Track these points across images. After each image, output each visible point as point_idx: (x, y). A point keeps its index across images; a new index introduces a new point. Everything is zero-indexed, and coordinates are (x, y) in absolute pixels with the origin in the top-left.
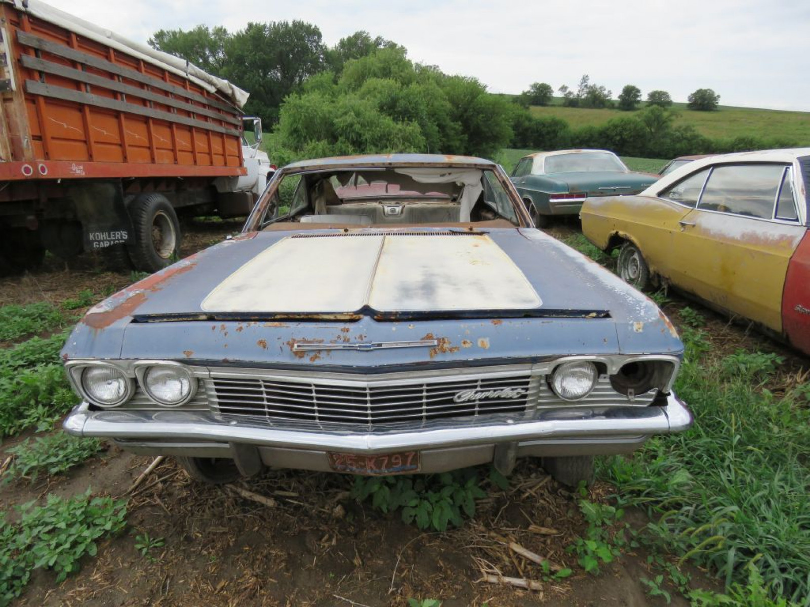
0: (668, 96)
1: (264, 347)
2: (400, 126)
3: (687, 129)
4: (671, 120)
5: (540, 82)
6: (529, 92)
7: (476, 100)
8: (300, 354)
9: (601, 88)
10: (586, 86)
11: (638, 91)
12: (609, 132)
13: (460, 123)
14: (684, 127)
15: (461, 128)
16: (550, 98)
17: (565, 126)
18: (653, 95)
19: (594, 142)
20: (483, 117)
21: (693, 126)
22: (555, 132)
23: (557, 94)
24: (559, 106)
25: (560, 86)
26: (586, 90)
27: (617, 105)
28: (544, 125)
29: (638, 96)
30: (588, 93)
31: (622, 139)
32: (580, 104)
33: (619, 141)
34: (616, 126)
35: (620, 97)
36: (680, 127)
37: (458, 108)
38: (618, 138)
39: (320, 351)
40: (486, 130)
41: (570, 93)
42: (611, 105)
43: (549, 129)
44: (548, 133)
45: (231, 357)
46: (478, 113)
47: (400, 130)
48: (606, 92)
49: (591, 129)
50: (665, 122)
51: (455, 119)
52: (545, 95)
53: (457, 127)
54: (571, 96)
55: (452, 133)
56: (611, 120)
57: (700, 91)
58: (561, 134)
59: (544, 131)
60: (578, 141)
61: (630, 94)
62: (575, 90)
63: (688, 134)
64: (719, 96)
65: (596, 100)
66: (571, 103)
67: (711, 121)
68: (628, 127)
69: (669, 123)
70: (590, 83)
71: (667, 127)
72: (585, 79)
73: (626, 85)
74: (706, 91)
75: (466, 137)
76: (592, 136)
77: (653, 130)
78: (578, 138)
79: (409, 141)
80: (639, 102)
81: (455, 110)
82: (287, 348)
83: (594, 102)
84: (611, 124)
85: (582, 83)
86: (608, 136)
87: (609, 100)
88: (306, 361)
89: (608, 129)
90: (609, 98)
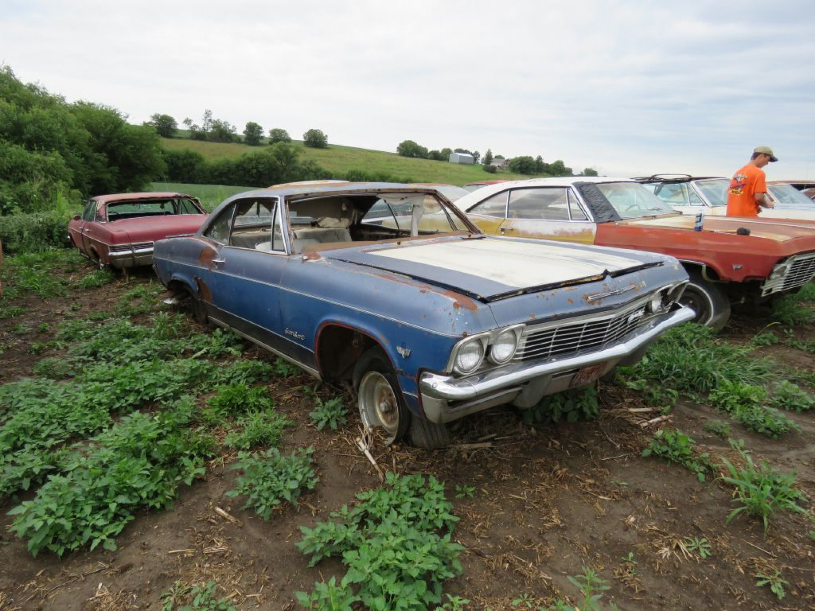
0: (286, 134)
1: (572, 302)
2: (37, 156)
3: (311, 163)
4: (297, 156)
5: (162, 114)
6: (150, 123)
7: (119, 130)
8: (592, 302)
9: (225, 123)
10: (210, 120)
11: (260, 128)
12: (245, 165)
13: (105, 154)
14: (308, 162)
15: (106, 160)
16: (175, 131)
17: (200, 159)
18: (274, 132)
19: (233, 174)
20: (131, 148)
21: (316, 161)
22: (192, 165)
23: (181, 126)
24: (187, 138)
25: (184, 119)
26: (210, 124)
27: (243, 140)
28: (178, 158)
29: (261, 132)
30: (214, 127)
31: (259, 172)
32: (208, 138)
33: (256, 174)
34: (251, 160)
35: (245, 132)
36: (306, 162)
37: (98, 136)
38: (255, 171)
39: (600, 299)
40: (138, 162)
41: (195, 126)
42: (237, 140)
43: (185, 161)
44: (185, 166)
45: (558, 313)
46: (125, 144)
47: (38, 161)
48: (231, 127)
49: (228, 162)
50: (292, 157)
51: (99, 150)
52: (169, 127)
53: (102, 158)
54: (197, 130)
55: (99, 164)
56: (245, 154)
57: (311, 131)
58: (198, 166)
59: (180, 163)
60: (216, 173)
61: (253, 131)
62: (200, 124)
63: (313, 168)
64: (326, 136)
65: (222, 135)
66: (199, 136)
67: (325, 156)
68: (262, 161)
69: (296, 158)
70: (214, 117)
71: (295, 161)
72: (208, 114)
73: (248, 122)
74: (316, 131)
75: (116, 169)
76: (229, 170)
77: (284, 164)
78: (216, 170)
79: (52, 173)
80: (262, 138)
81: (95, 139)
82: (584, 300)
83: (221, 136)
84: (245, 157)
85: (206, 118)
86: (244, 169)
87: (235, 135)
88: (596, 306)
89: (244, 162)
90: (234, 133)
